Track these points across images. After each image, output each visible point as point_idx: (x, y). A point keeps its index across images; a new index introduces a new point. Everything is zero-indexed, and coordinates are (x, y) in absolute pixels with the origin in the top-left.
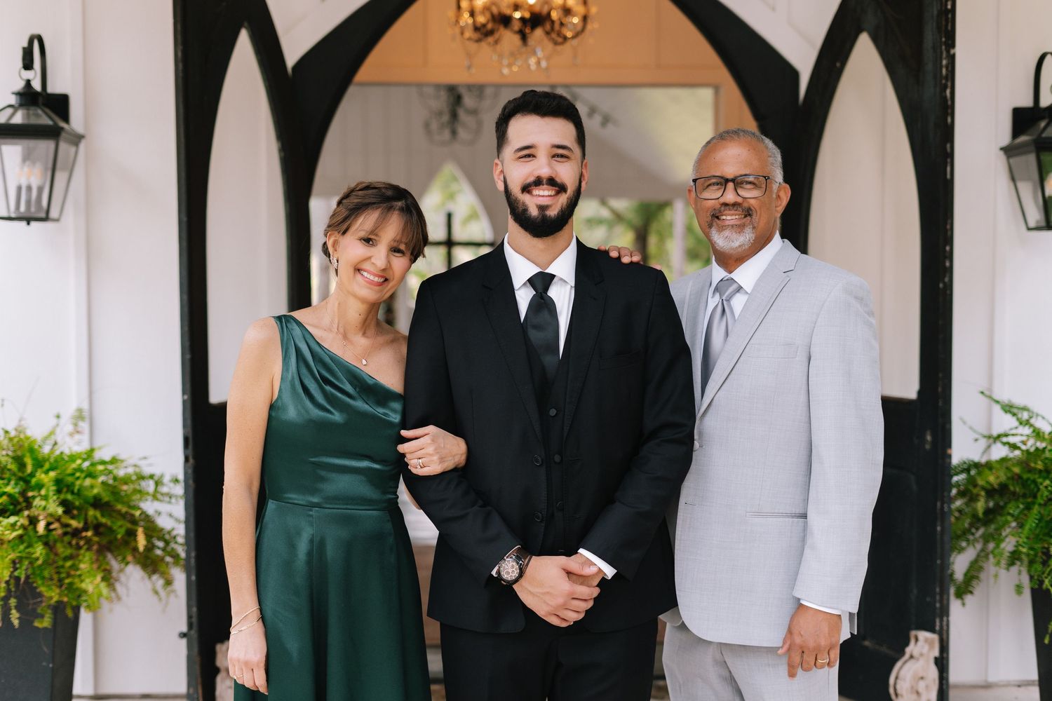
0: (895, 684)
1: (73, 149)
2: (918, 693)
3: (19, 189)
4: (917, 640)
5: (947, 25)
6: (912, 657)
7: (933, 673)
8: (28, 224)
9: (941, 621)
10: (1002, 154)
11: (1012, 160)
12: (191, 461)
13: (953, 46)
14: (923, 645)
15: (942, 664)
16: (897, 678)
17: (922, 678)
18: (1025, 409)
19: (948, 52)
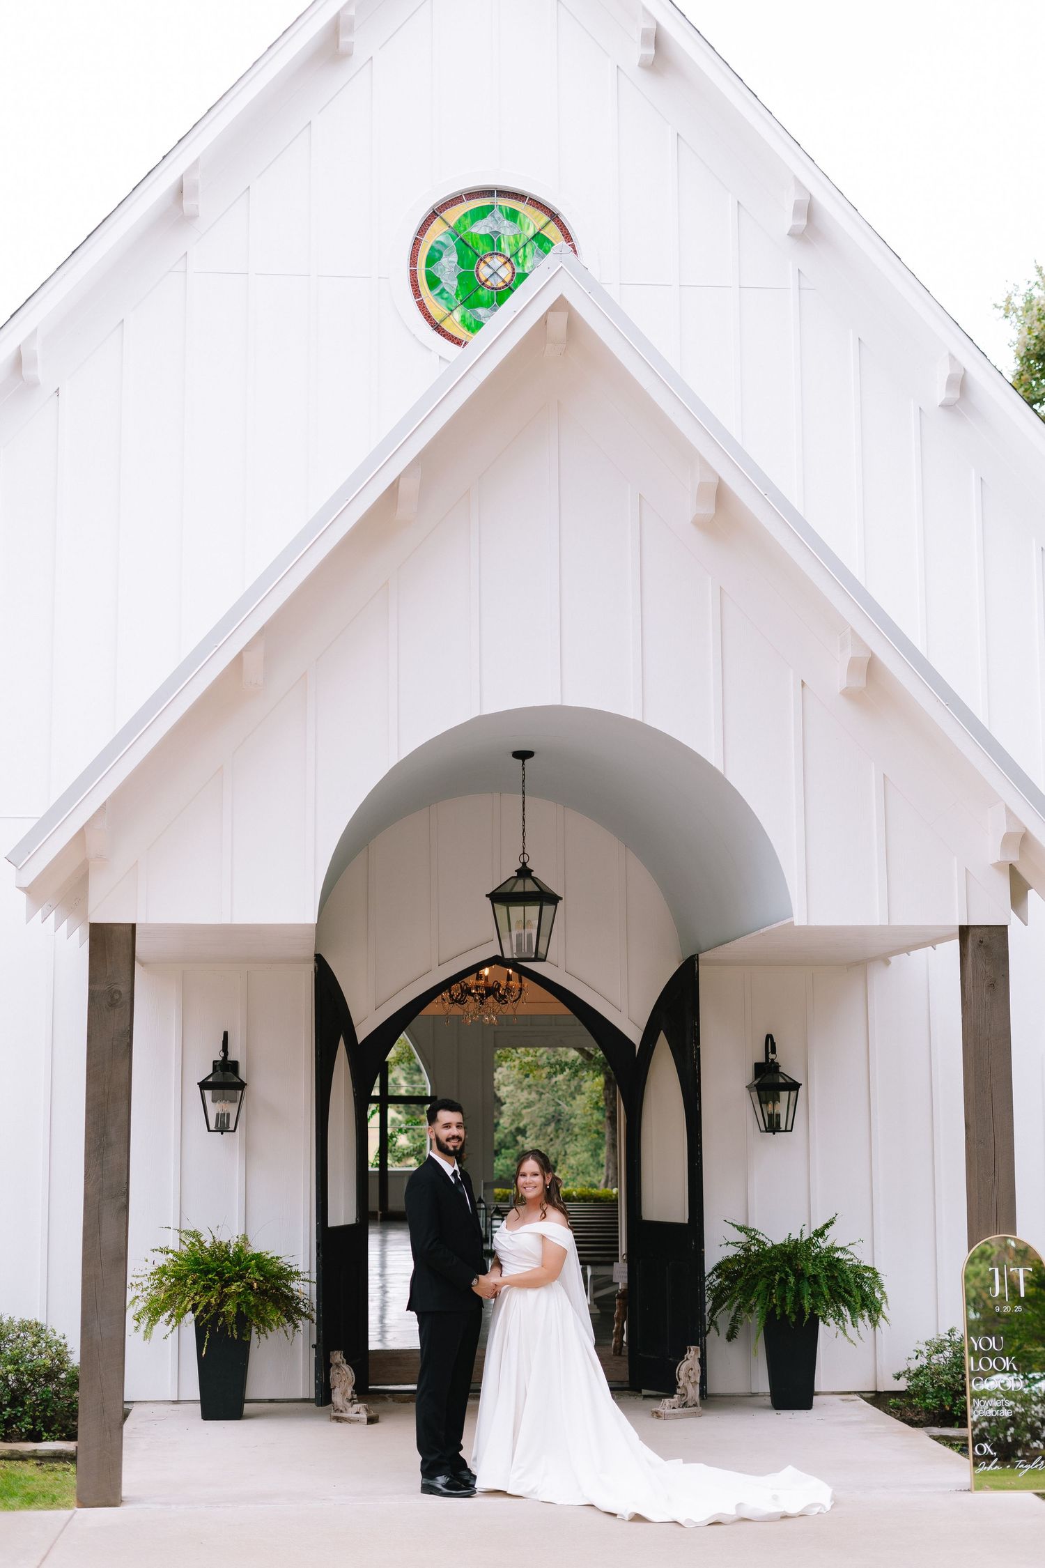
0: (678, 1373)
1: (240, 1092)
2: (690, 1377)
3: (218, 1115)
4: (690, 1351)
5: (695, 1034)
6: (687, 1359)
7: (697, 1367)
8: (222, 1134)
9: (701, 1340)
10: (746, 1090)
11: (752, 1093)
12: (321, 1255)
13: (699, 1044)
14: (693, 1354)
15: (703, 1362)
16: (679, 1370)
17: (692, 1369)
18: (753, 1230)
19: (696, 1047)
